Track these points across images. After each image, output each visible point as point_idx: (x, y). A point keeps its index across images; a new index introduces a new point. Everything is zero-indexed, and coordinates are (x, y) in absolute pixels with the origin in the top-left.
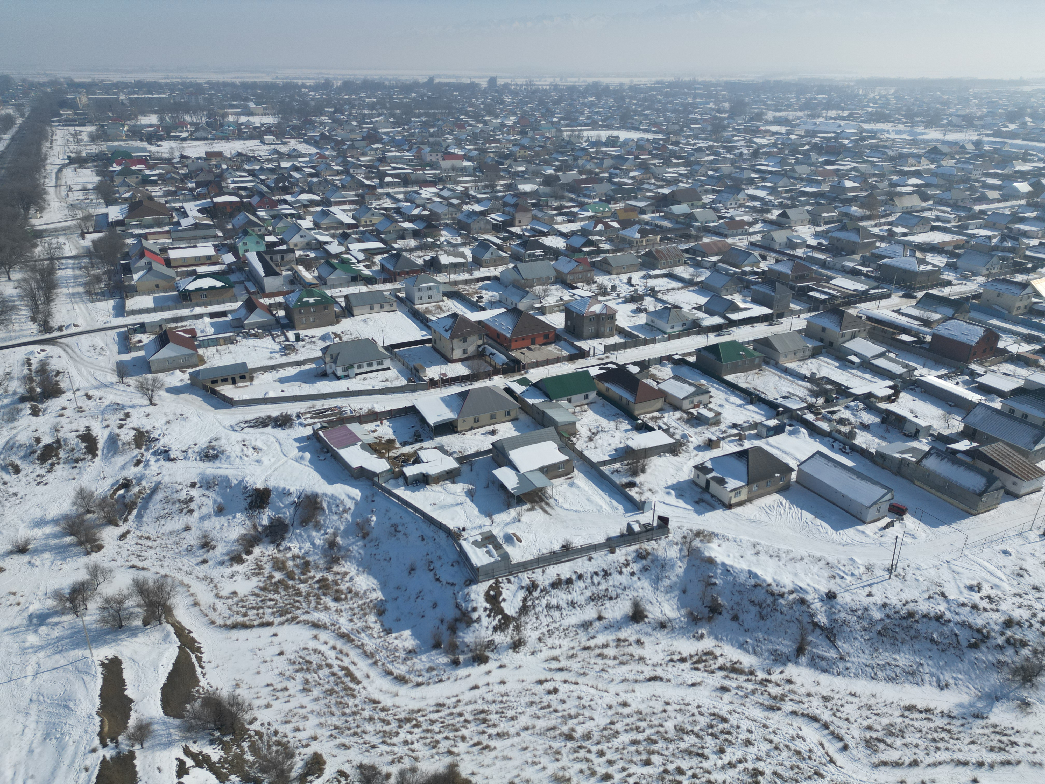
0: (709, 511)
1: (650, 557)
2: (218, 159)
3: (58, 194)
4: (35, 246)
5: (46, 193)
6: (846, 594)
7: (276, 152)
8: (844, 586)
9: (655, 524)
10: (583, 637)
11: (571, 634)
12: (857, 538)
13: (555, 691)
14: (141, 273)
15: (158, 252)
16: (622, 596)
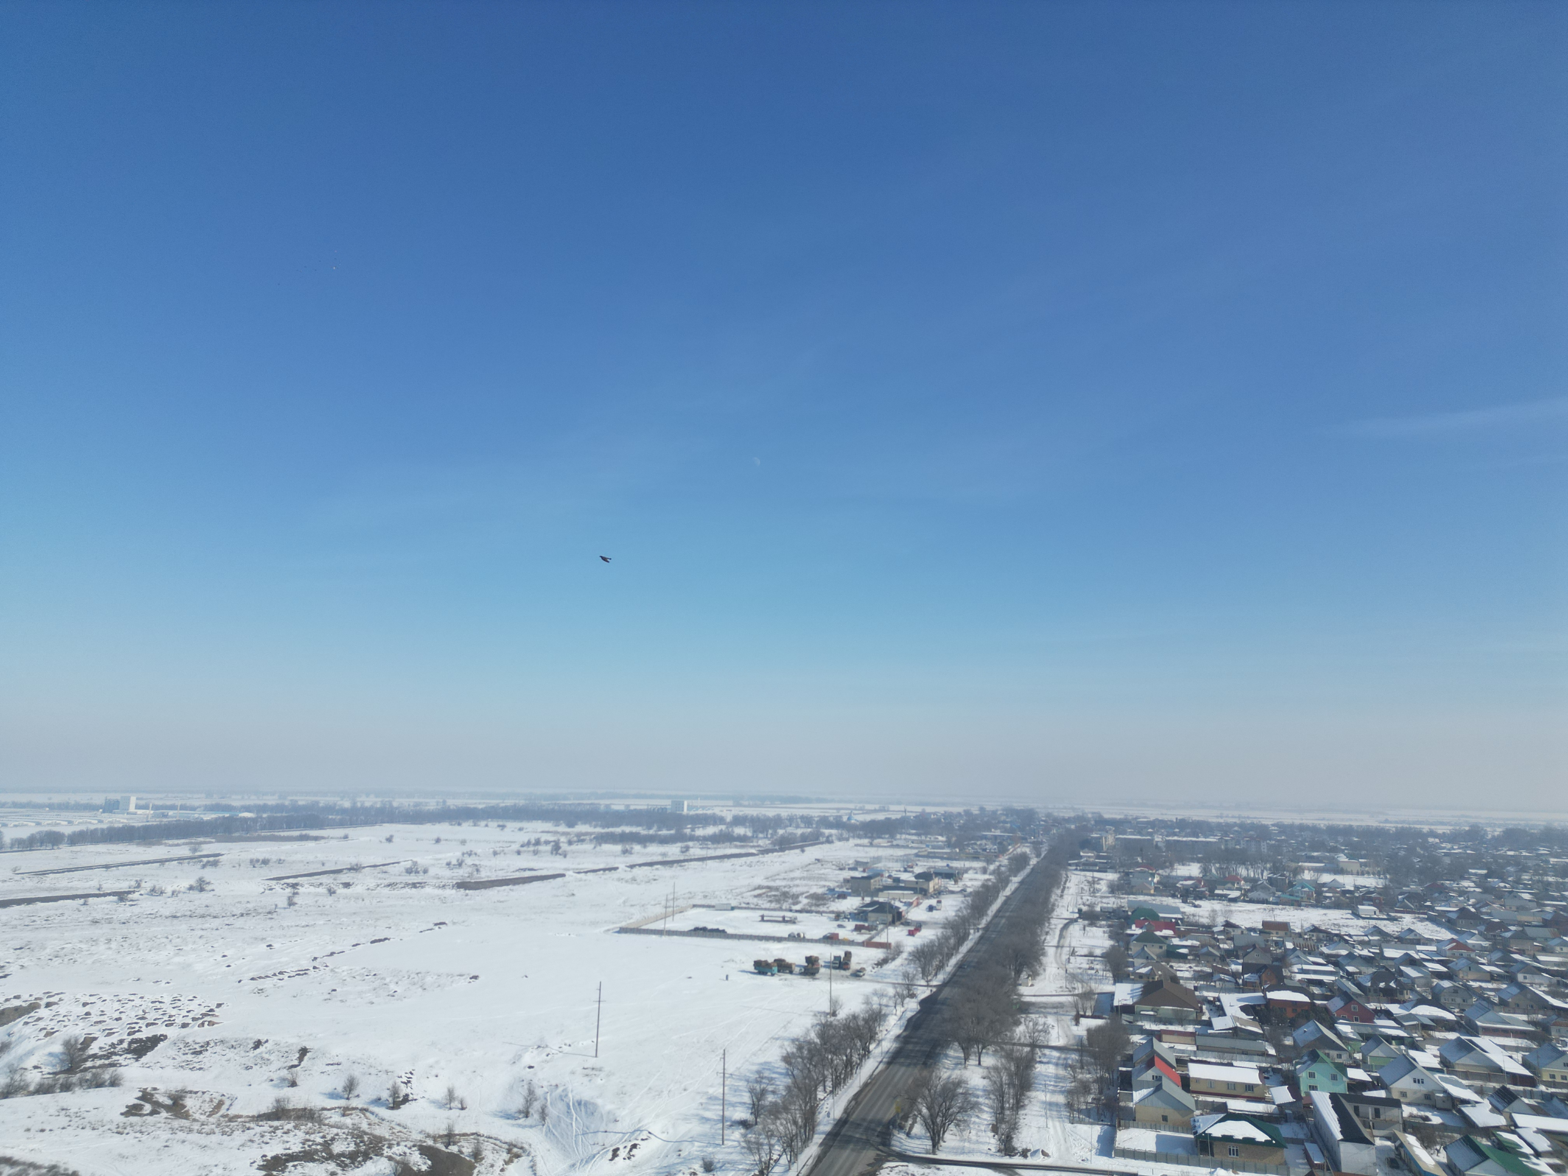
2: (1282, 933)
3: (1057, 956)
4: (1017, 1023)
5: (1044, 954)
7: (1378, 931)
14: (1145, 1092)
15: (1174, 1064)
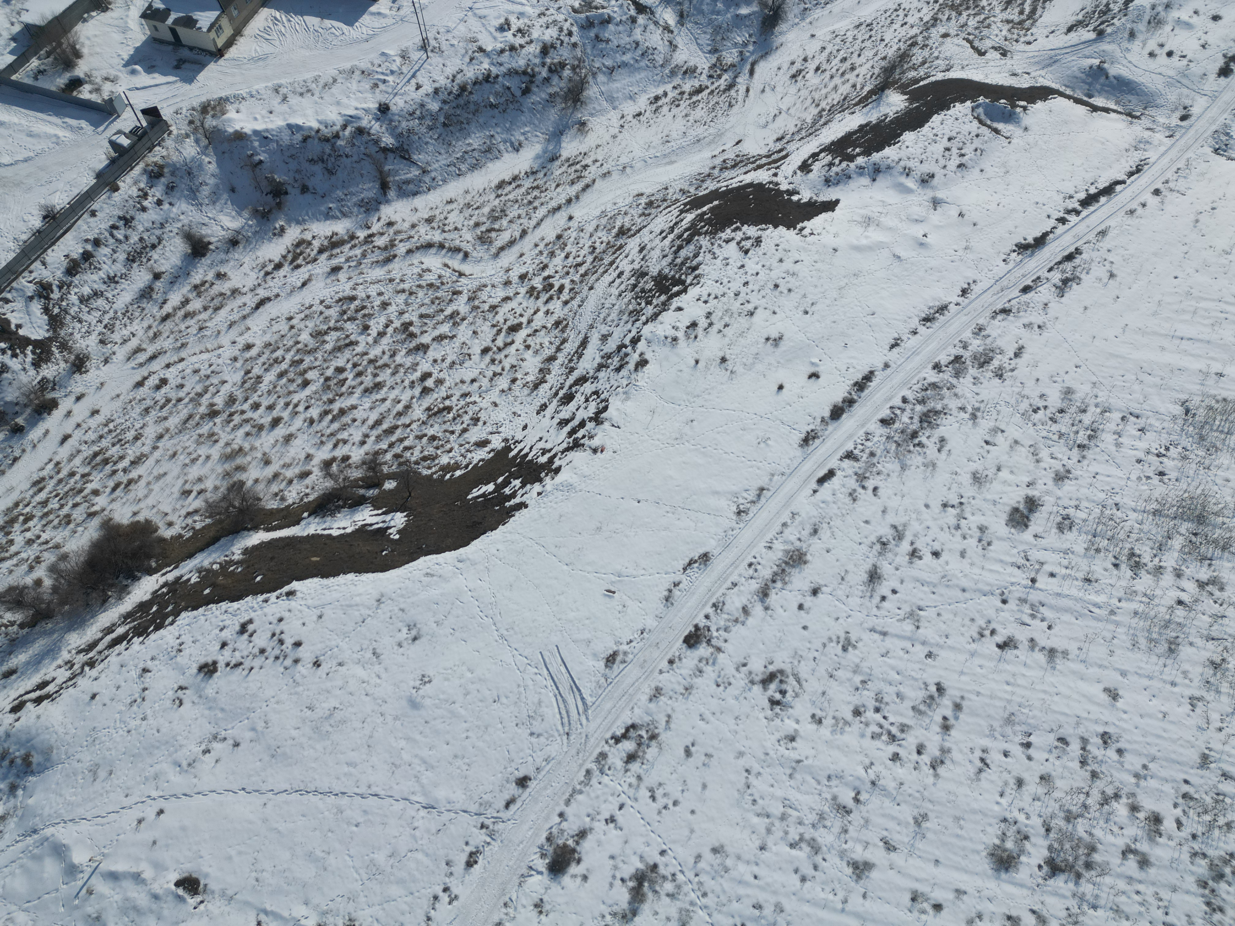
0: (199, 72)
1: (166, 170)
6: (397, 98)
8: (390, 90)
9: (145, 124)
10: (152, 309)
11: (137, 314)
12: (377, 25)
13: (164, 382)
16: (165, 236)
